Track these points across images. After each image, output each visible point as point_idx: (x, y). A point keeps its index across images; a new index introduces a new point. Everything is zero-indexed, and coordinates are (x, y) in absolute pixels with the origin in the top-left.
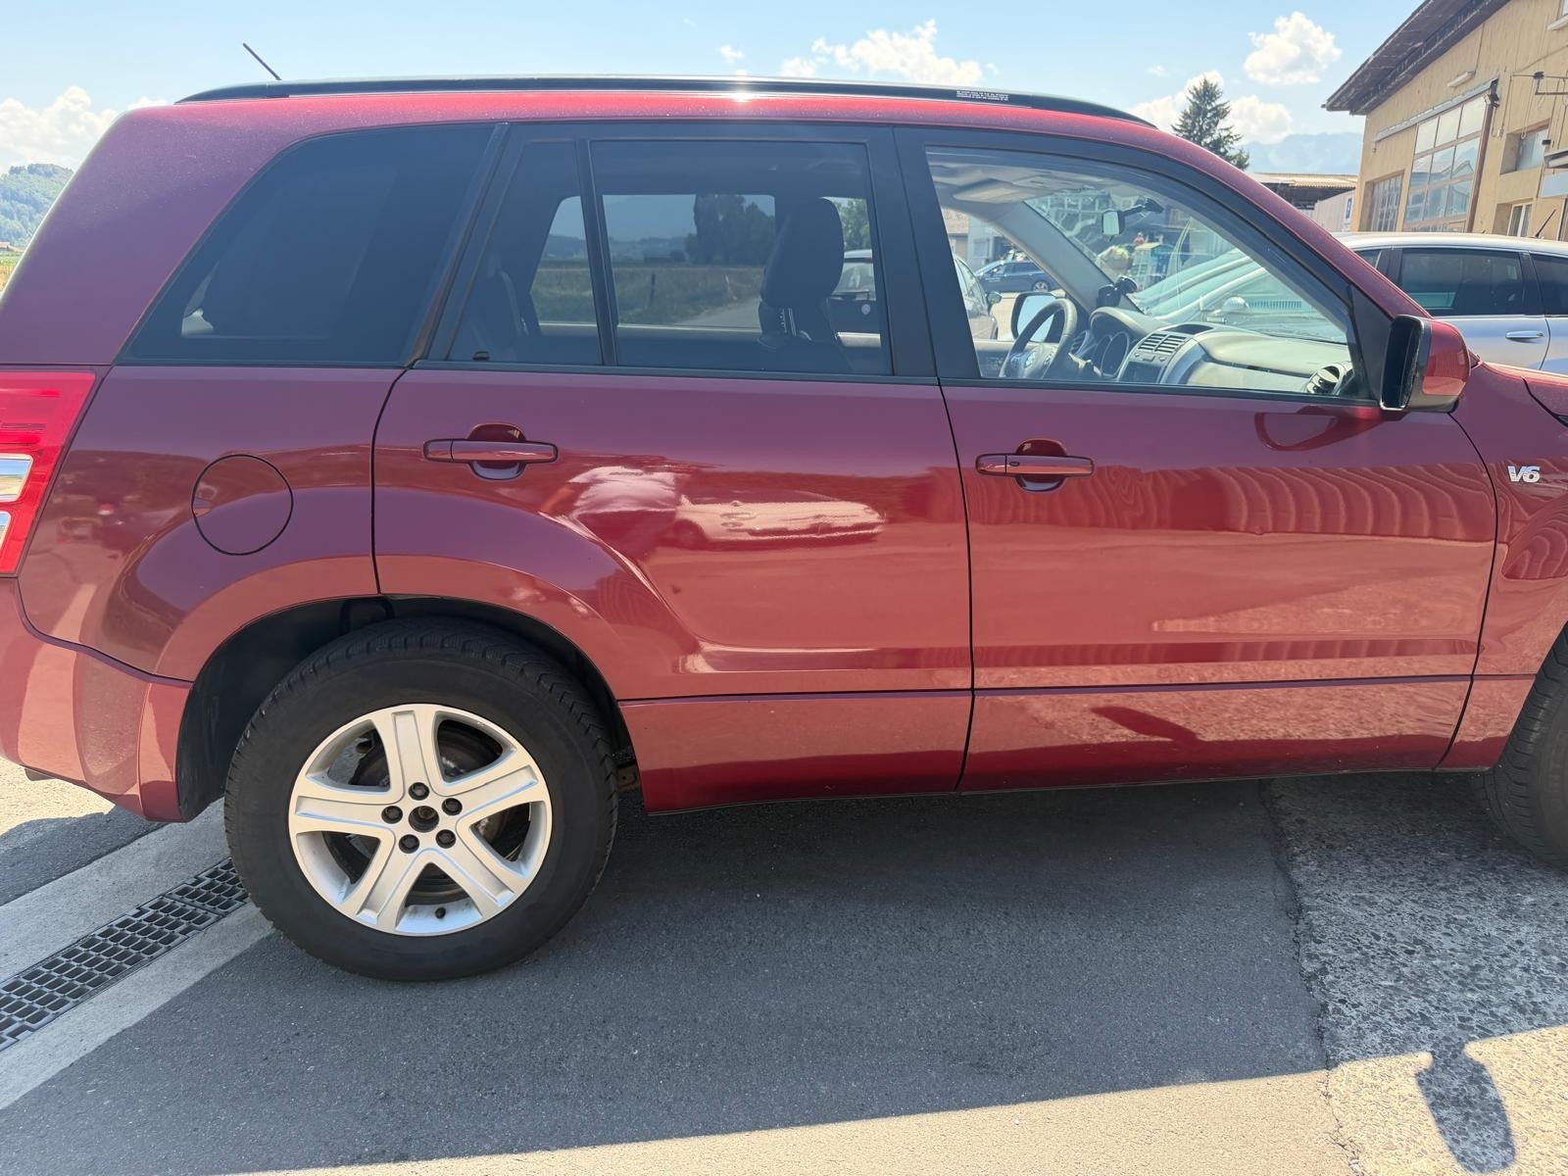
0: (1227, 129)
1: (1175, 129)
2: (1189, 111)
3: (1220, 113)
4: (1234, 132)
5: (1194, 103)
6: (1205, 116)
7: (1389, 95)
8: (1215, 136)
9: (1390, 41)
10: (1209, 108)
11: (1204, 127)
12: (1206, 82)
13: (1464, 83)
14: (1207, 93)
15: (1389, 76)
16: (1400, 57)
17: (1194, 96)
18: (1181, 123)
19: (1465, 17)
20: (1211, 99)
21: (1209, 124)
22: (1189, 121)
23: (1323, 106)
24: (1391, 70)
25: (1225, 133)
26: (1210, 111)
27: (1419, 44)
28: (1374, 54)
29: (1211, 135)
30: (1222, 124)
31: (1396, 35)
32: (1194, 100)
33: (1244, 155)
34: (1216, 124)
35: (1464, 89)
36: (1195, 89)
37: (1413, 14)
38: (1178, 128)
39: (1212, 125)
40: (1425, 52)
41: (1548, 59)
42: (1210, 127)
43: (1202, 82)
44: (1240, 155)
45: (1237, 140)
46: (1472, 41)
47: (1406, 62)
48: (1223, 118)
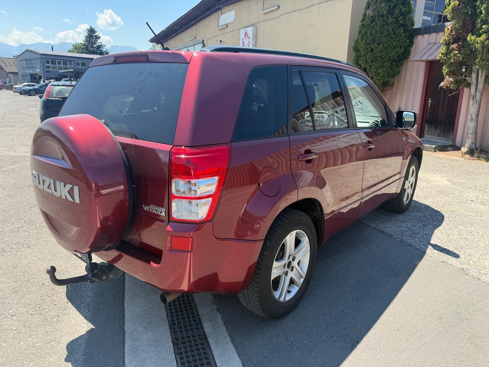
0: (101, 43)
1: (84, 41)
2: (87, 36)
3: (98, 38)
4: (103, 43)
5: (88, 33)
6: (93, 38)
7: (168, 40)
8: (97, 44)
9: (171, 26)
10: (94, 35)
11: (93, 41)
12: (91, 27)
13: (193, 39)
14: (92, 31)
15: (169, 35)
16: (172, 30)
17: (88, 31)
18: (85, 39)
19: (191, 22)
20: (94, 33)
21: (94, 40)
22: (88, 39)
23: (149, 41)
24: (169, 33)
25: (100, 44)
26: (94, 36)
27: (177, 28)
28: (166, 28)
29: (96, 44)
30: (99, 41)
31: (173, 24)
32: (88, 32)
33: (108, 51)
34: (97, 41)
35: (193, 41)
36: (88, 29)
37: (178, 19)
38: (85, 41)
39: (96, 41)
40: (180, 30)
41: (218, 37)
42: (95, 42)
43: (90, 27)
44: (106, 51)
45: (104, 46)
46: (193, 29)
47: (174, 32)
48: (99, 39)
